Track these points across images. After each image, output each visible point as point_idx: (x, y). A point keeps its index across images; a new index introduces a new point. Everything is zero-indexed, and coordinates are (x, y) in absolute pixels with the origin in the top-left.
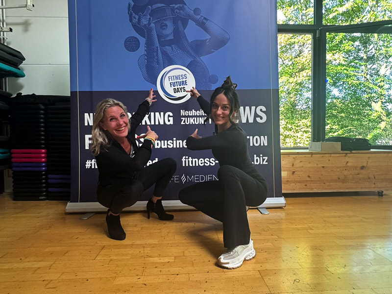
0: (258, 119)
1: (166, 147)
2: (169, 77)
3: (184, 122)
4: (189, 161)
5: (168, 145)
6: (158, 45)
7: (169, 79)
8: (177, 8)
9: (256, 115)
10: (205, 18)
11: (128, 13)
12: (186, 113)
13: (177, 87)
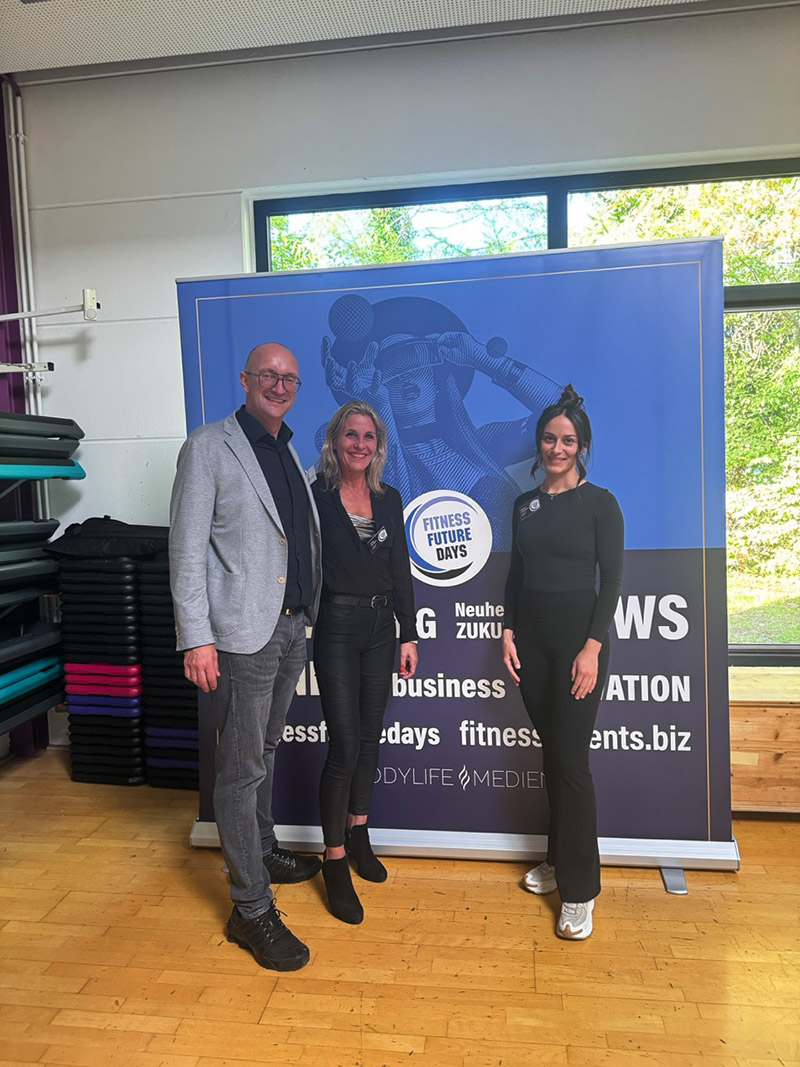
0: (664, 631)
1: (419, 694)
2: (424, 520)
3: (465, 633)
4: (477, 733)
6: (395, 439)
7: (426, 524)
8: (443, 343)
9: (658, 620)
10: (517, 364)
11: (323, 364)
12: (468, 611)
13: (447, 546)
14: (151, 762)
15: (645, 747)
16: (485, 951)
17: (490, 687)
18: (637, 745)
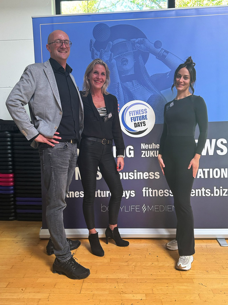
0: (219, 152)
1: (127, 178)
2: (130, 112)
3: (145, 155)
4: (149, 192)
5: (129, 176)
6: (119, 81)
7: (130, 114)
8: (138, 43)
9: (217, 148)
10: (165, 51)
11: (90, 50)
12: (146, 147)
13: (138, 122)
14: (18, 211)
15: (211, 195)
16: (160, 267)
17: (154, 175)
18: (208, 194)
